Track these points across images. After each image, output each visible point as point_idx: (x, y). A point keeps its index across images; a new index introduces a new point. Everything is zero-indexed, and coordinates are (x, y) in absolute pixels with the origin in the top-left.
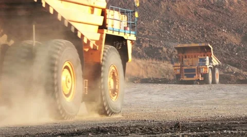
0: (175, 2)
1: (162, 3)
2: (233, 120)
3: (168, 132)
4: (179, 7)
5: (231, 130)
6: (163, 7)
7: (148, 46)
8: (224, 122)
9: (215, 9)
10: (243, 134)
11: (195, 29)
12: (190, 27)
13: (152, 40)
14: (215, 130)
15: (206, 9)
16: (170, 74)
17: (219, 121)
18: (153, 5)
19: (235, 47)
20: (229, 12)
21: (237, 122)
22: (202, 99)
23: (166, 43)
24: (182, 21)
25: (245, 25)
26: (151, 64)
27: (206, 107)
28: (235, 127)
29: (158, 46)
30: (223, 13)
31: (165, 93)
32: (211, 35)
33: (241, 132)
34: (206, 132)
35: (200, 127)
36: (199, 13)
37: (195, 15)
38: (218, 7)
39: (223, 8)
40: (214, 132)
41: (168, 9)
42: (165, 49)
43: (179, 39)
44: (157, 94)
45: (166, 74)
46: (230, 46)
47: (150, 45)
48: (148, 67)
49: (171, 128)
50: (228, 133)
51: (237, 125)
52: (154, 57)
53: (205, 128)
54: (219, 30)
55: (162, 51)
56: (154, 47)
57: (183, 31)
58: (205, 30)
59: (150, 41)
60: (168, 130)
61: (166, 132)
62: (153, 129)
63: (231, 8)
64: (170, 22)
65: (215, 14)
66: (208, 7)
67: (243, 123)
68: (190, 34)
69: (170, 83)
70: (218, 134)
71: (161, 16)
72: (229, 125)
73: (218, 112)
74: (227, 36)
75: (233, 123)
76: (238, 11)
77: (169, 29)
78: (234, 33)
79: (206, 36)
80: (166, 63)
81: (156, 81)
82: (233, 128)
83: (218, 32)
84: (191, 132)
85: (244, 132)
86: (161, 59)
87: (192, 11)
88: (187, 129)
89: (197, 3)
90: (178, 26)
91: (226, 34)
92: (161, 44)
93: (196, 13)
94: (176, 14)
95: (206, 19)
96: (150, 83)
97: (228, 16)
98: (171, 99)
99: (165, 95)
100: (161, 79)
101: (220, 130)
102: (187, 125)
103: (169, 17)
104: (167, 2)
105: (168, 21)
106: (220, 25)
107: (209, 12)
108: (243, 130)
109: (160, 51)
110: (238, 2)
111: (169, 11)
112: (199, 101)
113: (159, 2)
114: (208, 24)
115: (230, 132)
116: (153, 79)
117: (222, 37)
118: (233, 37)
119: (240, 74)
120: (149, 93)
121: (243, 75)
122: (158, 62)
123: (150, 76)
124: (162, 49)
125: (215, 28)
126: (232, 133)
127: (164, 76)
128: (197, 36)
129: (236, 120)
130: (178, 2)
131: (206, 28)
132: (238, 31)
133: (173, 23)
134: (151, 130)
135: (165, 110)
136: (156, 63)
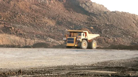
0: (19, 1)
1: (11, 2)
2: (51, 68)
3: (15, 75)
4: (21, 4)
5: (49, 73)
6: (12, 4)
7: (3, 26)
8: (46, 69)
9: (41, 6)
10: (56, 76)
11: (30, 17)
12: (27, 16)
13: (5, 23)
14: (41, 74)
15: (36, 6)
16: (16, 42)
17: (43, 68)
18: (6, 3)
19: (52, 27)
20: (48, 7)
21: (53, 69)
22: (33, 56)
23: (14, 24)
24: (23, 12)
25: (57, 15)
26: (5, 37)
27: (36, 61)
28: (52, 72)
29: (9, 27)
30: (45, 8)
31: (13, 53)
32: (39, 20)
33: (55, 74)
34: (36, 75)
35: (33, 72)
36: (32, 8)
37: (30, 9)
38: (43, 5)
39: (45, 6)
40: (40, 75)
41: (14, 5)
42: (13, 28)
43: (21, 22)
44: (8, 54)
45: (14, 42)
46: (49, 27)
47: (4, 26)
48: (3, 38)
49: (16, 73)
50: (48, 75)
51: (53, 71)
52: (7, 33)
53: (35, 72)
54: (43, 18)
55: (12, 29)
56: (7, 27)
57: (23, 18)
58: (35, 18)
59: (4, 23)
60: (14, 74)
61: (13, 75)
62: (6, 73)
63: (50, 6)
64: (16, 13)
65: (41, 9)
66: (37, 5)
67: (56, 70)
68: (27, 20)
69: (16, 48)
70: (42, 76)
71: (11, 9)
72: (49, 71)
73: (43, 63)
74: (48, 21)
75: (51, 70)
76: (53, 7)
77: (15, 17)
78: (51, 20)
79: (36, 21)
80: (14, 36)
81: (8, 46)
82: (51, 72)
83: (43, 19)
84: (28, 75)
85: (56, 74)
86: (11, 34)
87: (28, 7)
88: (25, 73)
89: (31, 2)
90: (20, 15)
91: (47, 20)
92: (11, 25)
93: (30, 8)
94: (19, 8)
95: (36, 11)
96: (5, 47)
97: (48, 10)
98: (17, 56)
99: (13, 54)
100: (11, 45)
101: (44, 74)
102: (25, 71)
103: (15, 10)
104: (14, 1)
105: (15, 12)
106: (44, 15)
107: (38, 8)
108: (56, 73)
109: (10, 29)
110: (54, 2)
111: (15, 6)
112: (32, 57)
113: (10, 1)
114: (37, 14)
115: (49, 74)
116: (6, 45)
117: (45, 22)
118: (51, 22)
119: (55, 42)
120: (4, 53)
121: (56, 43)
122: (9, 36)
123: (5, 43)
124: (11, 28)
125: (41, 17)
126: (50, 75)
127: (12, 43)
128: (31, 21)
129: (53, 68)
130: (20, 1)
131: (36, 17)
132: (53, 18)
133: (17, 13)
134: (5, 74)
135: (13, 63)
136: (8, 36)
